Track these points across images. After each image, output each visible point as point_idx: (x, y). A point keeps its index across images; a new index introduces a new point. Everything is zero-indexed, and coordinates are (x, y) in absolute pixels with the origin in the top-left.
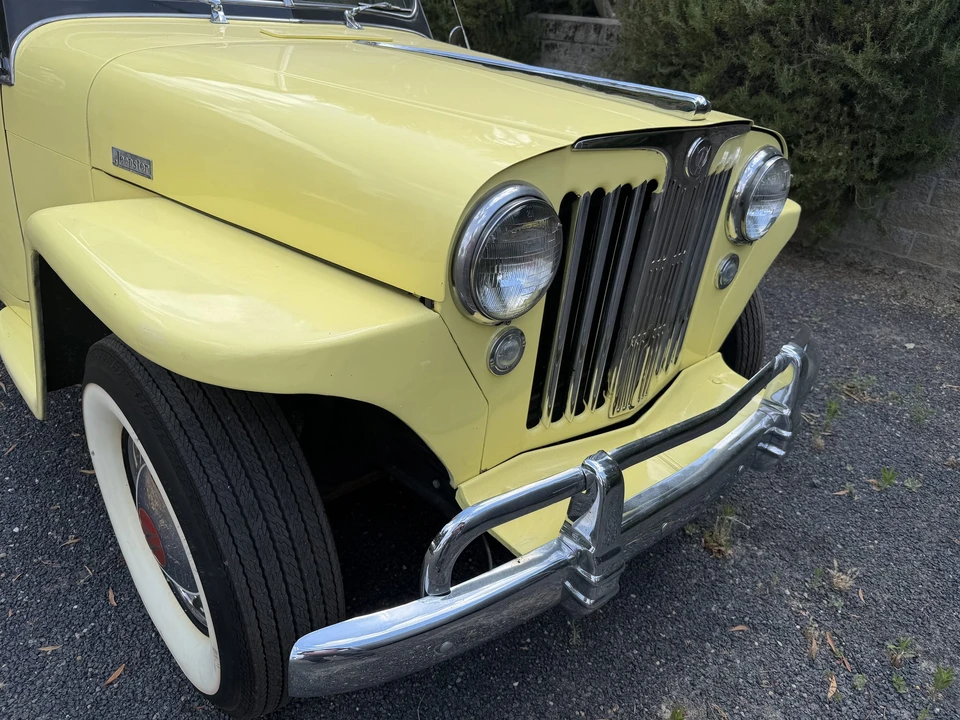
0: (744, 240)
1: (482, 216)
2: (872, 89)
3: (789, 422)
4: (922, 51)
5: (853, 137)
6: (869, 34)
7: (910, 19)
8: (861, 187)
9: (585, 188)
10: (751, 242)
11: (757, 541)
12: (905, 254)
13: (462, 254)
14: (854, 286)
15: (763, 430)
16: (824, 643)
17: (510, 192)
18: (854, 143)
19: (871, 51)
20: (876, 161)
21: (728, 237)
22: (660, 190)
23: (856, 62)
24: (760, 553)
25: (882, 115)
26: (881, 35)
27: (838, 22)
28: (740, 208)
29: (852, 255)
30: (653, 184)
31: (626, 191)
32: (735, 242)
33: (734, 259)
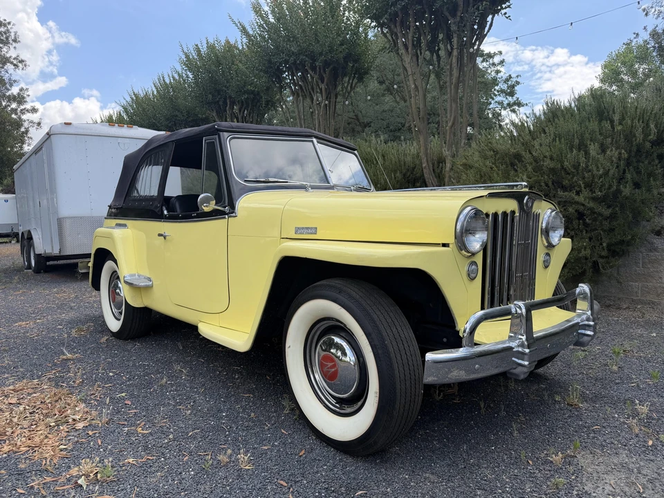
0: (550, 246)
1: (462, 217)
2: (591, 209)
3: (591, 317)
4: (612, 190)
5: (589, 235)
6: (583, 186)
7: (601, 177)
9: (491, 212)
10: (554, 246)
11: (595, 402)
12: (638, 296)
13: (458, 231)
15: (578, 323)
17: (469, 208)
18: (590, 239)
19: (586, 193)
20: (605, 245)
21: (544, 244)
22: (517, 214)
23: (581, 199)
25: (601, 223)
26: (589, 186)
27: (566, 182)
28: (546, 232)
30: (514, 212)
31: (505, 214)
32: (547, 247)
33: (548, 254)
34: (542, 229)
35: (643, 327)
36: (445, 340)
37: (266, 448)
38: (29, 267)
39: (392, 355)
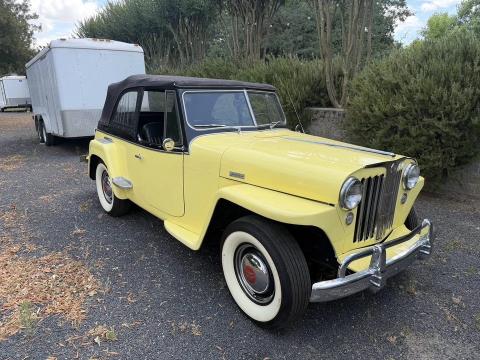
0: (407, 189)
1: (346, 185)
2: (447, 133)
3: (429, 243)
4: (464, 119)
5: (443, 150)
6: (443, 115)
7: (457, 109)
8: (449, 168)
9: (366, 177)
10: (410, 189)
11: (425, 291)
12: (473, 193)
13: (341, 196)
14: (453, 207)
15: (421, 246)
16: (452, 317)
17: (351, 179)
18: (444, 153)
19: (445, 121)
20: (453, 159)
21: (403, 188)
22: (384, 176)
23: (439, 124)
24: (426, 294)
25: (453, 142)
26: (448, 115)
27: (431, 111)
28: (406, 180)
29: (451, 195)
30: (383, 175)
31: (376, 177)
32: (405, 190)
33: (405, 195)
34: (403, 177)
35: (472, 220)
36: (327, 260)
37: (209, 318)
38: (43, 141)
39: (291, 279)
